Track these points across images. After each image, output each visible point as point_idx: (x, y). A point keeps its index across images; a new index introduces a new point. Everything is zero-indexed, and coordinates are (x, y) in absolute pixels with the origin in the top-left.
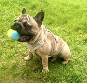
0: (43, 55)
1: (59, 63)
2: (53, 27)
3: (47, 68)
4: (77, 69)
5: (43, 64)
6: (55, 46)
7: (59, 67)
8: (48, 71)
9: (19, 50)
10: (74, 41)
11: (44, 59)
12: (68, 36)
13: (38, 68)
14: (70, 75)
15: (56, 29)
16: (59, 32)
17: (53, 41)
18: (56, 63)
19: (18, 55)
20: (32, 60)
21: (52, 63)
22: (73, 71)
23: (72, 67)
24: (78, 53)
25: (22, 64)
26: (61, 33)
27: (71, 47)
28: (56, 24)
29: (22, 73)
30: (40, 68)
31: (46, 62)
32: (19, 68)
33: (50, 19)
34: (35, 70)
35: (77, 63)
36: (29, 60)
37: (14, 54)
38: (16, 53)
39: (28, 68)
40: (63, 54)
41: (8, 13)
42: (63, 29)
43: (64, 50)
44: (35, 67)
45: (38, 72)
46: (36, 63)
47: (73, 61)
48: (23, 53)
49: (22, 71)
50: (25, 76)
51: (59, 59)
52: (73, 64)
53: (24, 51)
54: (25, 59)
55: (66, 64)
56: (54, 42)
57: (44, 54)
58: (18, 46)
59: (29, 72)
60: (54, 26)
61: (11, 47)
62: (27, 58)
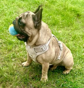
0: (44, 63)
1: (60, 73)
2: (57, 30)
3: (46, 77)
4: (79, 81)
5: (42, 72)
6: (59, 54)
7: (59, 77)
8: (47, 81)
9: (17, 54)
10: (79, 47)
11: (45, 66)
12: (72, 41)
13: (36, 76)
14: (71, 87)
15: (60, 31)
16: (63, 36)
17: (57, 48)
18: (56, 72)
19: (16, 60)
20: (30, 67)
21: (52, 71)
22: (75, 82)
23: (74, 78)
24: (82, 62)
25: (20, 70)
26: (66, 37)
27: (75, 55)
28: (60, 25)
29: (19, 80)
30: (39, 76)
31: (46, 70)
32: (16, 74)
33: (54, 19)
34: (33, 78)
35: (80, 74)
36: (27, 67)
37: (12, 58)
38: (14, 57)
39: (26, 75)
40: (65, 62)
41: (7, 9)
42: (67, 32)
43: (67, 58)
44: (33, 74)
45: (36, 81)
46: (34, 70)
47: (76, 71)
48: (21, 58)
49: (19, 78)
50: (22, 84)
51: (60, 68)
52: (75, 75)
53: (23, 56)
54: (23, 65)
55: (67, 74)
56: (58, 50)
57: (46, 62)
58: (16, 49)
59: (26, 79)
60: (58, 28)
61: (9, 50)
62: (25, 64)
